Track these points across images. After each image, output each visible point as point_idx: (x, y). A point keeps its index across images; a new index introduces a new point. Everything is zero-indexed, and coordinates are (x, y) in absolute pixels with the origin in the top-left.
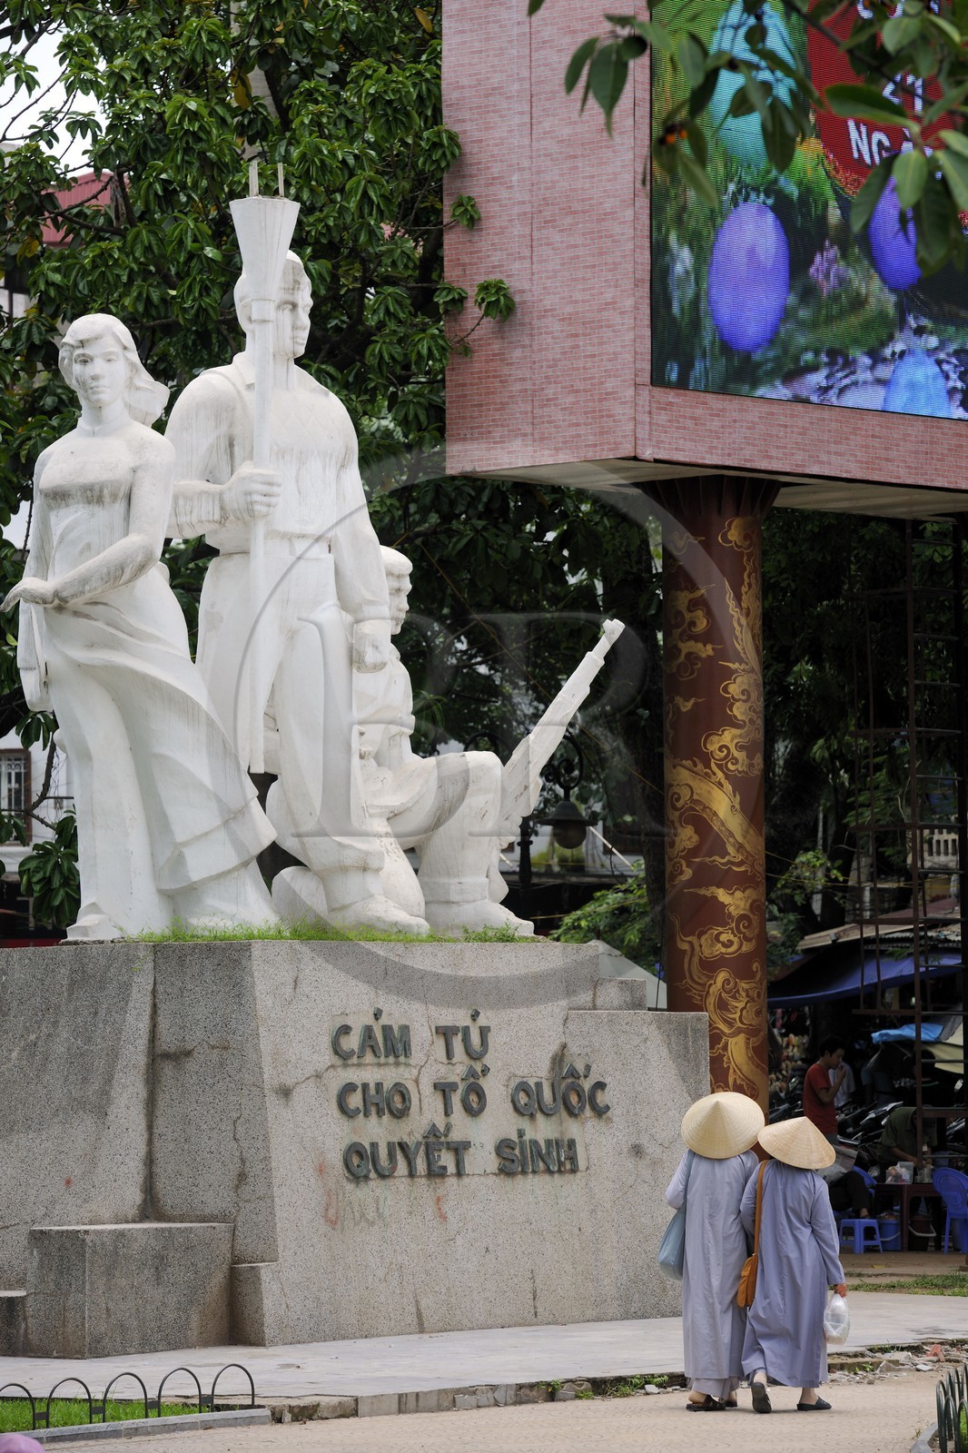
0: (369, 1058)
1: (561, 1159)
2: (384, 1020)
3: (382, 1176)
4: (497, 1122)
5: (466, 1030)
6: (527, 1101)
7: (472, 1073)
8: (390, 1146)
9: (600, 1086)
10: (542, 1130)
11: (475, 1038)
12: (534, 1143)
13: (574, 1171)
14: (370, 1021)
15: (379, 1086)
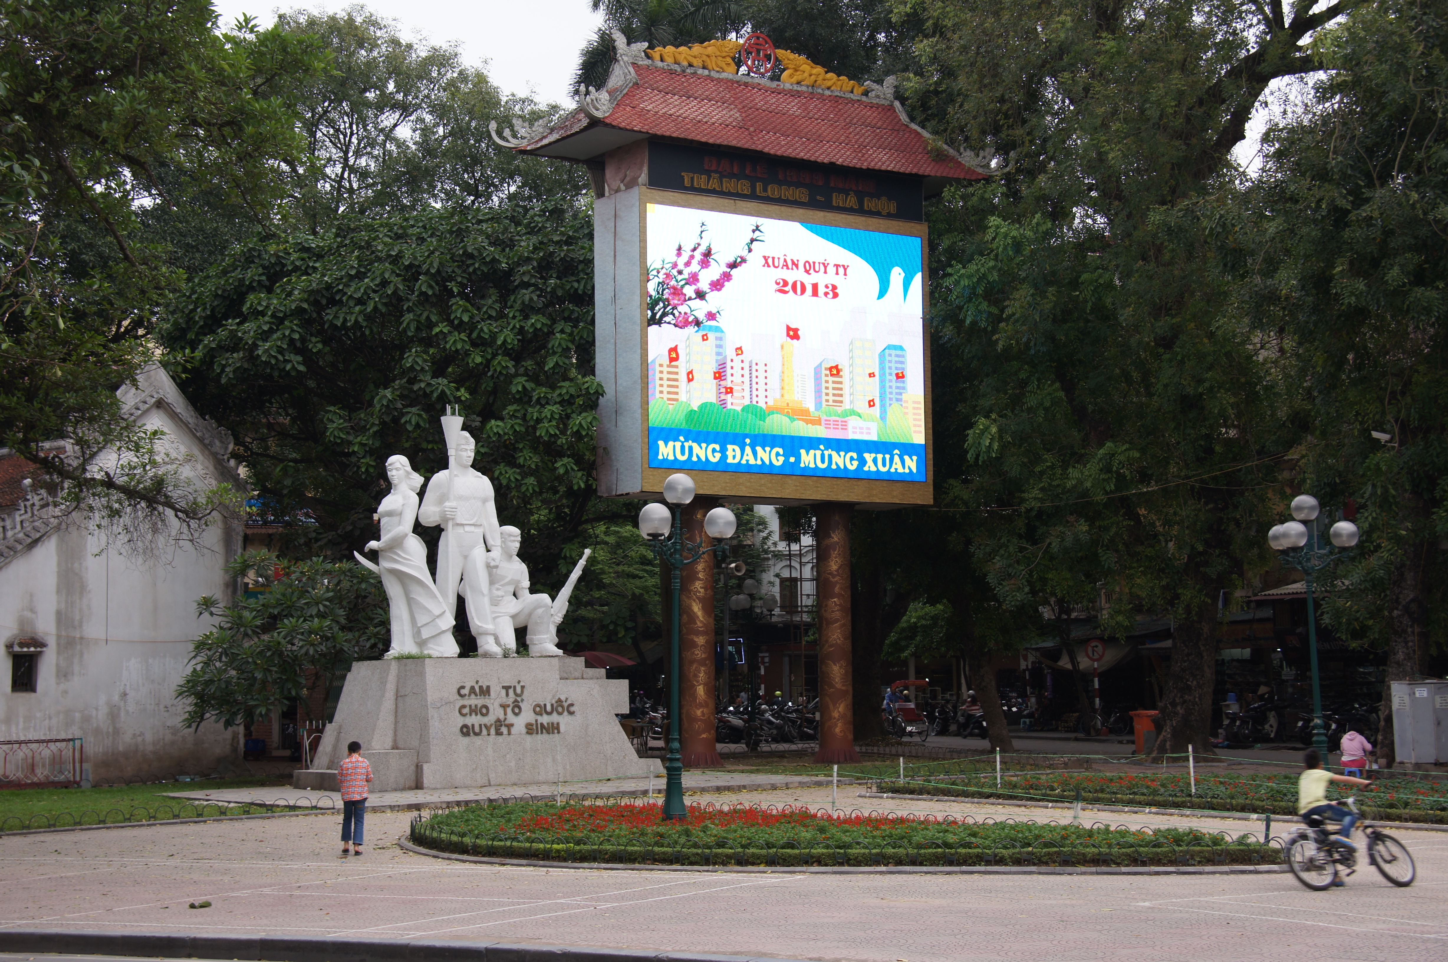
0: (473, 696)
1: (553, 729)
2: (480, 684)
3: (476, 734)
4: (527, 716)
5: (515, 687)
6: (540, 709)
7: (516, 701)
8: (480, 725)
9: (572, 705)
10: (545, 719)
11: (519, 690)
12: (542, 724)
13: (559, 732)
14: (474, 684)
15: (476, 706)
